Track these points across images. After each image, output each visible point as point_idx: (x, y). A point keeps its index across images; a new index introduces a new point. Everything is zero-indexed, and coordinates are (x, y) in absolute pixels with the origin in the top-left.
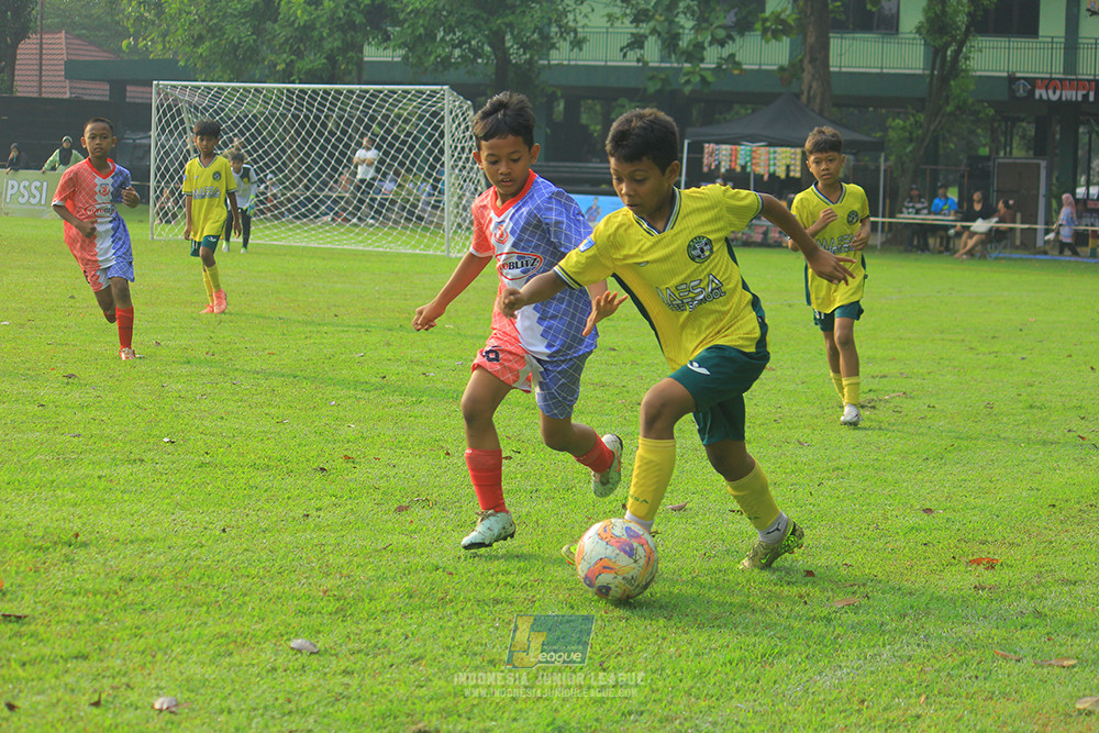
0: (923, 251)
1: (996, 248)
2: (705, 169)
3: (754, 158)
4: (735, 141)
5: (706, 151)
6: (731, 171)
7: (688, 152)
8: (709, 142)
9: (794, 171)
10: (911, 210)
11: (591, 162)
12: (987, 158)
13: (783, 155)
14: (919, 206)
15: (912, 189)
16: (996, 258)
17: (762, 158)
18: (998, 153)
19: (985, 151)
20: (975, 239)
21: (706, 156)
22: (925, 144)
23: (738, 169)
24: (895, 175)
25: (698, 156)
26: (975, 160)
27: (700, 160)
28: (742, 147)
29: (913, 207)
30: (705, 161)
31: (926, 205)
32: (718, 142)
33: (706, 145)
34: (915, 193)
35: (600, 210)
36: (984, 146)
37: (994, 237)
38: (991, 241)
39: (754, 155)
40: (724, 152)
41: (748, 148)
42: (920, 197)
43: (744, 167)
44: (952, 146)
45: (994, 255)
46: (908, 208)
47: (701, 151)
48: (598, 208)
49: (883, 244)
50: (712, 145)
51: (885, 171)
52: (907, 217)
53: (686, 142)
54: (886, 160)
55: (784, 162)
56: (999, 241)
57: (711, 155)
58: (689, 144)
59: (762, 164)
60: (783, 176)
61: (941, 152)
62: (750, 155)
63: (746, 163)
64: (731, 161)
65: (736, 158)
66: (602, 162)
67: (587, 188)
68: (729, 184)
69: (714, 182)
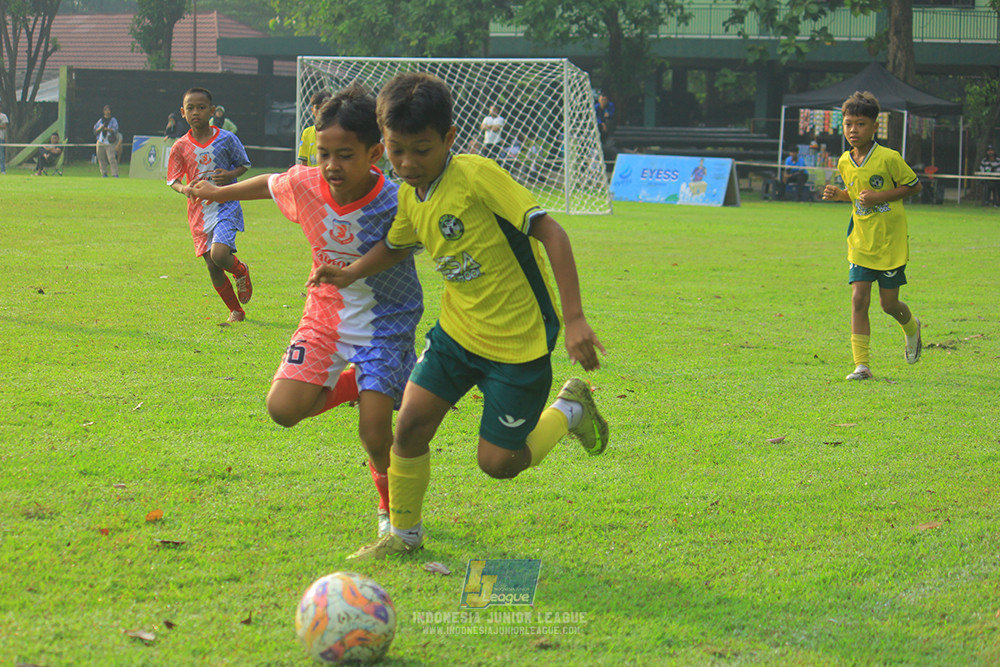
2: (801, 132)
4: (827, 106)
5: (802, 115)
6: (824, 133)
7: (786, 117)
8: (804, 108)
9: (882, 133)
10: (987, 168)
11: (697, 126)
14: (994, 164)
15: (988, 149)
21: (801, 120)
23: (831, 132)
24: (972, 137)
25: (794, 120)
27: (796, 125)
28: (834, 112)
29: (989, 166)
30: (801, 125)
32: (812, 108)
33: (802, 110)
34: (991, 153)
35: (706, 171)
40: (818, 117)
42: (996, 156)
43: (836, 131)
46: (984, 167)
47: (797, 116)
48: (704, 168)
49: (962, 199)
50: (807, 111)
51: (964, 132)
52: (984, 174)
53: (783, 108)
54: (965, 122)
57: (806, 119)
58: (786, 110)
63: (838, 126)
64: (824, 125)
65: (829, 122)
66: (707, 126)
67: (694, 150)
68: (823, 146)
69: (809, 144)
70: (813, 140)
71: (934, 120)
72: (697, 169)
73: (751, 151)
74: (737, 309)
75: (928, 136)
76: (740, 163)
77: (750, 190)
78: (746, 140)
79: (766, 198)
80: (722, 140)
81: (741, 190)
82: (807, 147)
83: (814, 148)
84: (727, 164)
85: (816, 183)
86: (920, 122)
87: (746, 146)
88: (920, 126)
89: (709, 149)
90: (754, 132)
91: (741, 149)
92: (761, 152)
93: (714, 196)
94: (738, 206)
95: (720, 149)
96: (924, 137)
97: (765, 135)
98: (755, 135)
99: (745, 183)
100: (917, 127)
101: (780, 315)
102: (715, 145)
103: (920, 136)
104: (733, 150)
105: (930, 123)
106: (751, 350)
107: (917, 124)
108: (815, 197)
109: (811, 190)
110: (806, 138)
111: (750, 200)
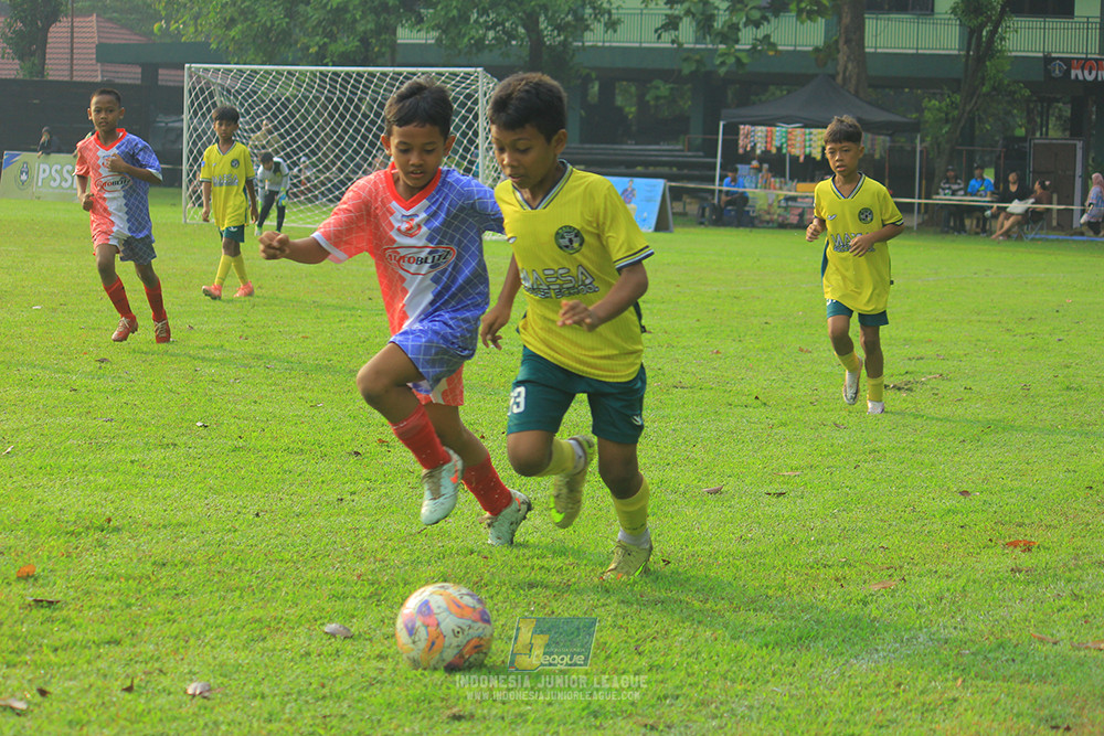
0: (959, 232)
1: (1032, 229)
2: (741, 151)
3: (790, 140)
4: (770, 122)
5: (741, 132)
6: (766, 152)
7: (724, 134)
8: (744, 124)
10: (947, 191)
11: (627, 144)
12: (1023, 139)
13: (820, 137)
14: (955, 187)
15: (948, 170)
16: (1033, 239)
17: (798, 139)
18: (1034, 134)
19: (1021, 132)
20: (1012, 219)
21: (741, 138)
22: (962, 125)
23: (774, 151)
24: (931, 156)
25: (734, 137)
26: (1011, 140)
27: (736, 142)
28: (778, 129)
29: (949, 188)
30: (741, 143)
31: (962, 186)
32: (753, 124)
33: (742, 127)
34: (951, 174)
35: (635, 192)
36: (1021, 127)
37: (1031, 218)
38: (1027, 223)
39: (790, 136)
40: (759, 134)
41: (784, 130)
42: (956, 178)
43: (779, 149)
44: (989, 128)
45: (1030, 237)
46: (944, 189)
47: (737, 133)
48: (633, 190)
49: (919, 225)
50: (747, 127)
51: (921, 152)
52: (943, 198)
53: (721, 124)
54: (922, 141)
55: (819, 143)
56: (1035, 222)
57: (746, 137)
58: (724, 126)
59: (798, 145)
60: (819, 157)
61: (977, 132)
62: (786, 137)
63: (782, 144)
64: (766, 142)
65: (772, 139)
66: (636, 144)
67: (623, 170)
68: (766, 166)
69: (749, 163)
70: (754, 159)
71: (888, 138)
72: (625, 191)
73: (686, 171)
74: (669, 345)
75: (881, 156)
76: (673, 184)
77: (684, 214)
78: (680, 159)
79: (702, 223)
80: (653, 158)
81: (674, 214)
82: (748, 167)
83: (754, 168)
84: (659, 185)
85: (758, 207)
86: (872, 140)
87: (681, 166)
88: (873, 145)
89: (639, 169)
90: (689, 150)
91: (675, 169)
92: (697, 173)
93: (644, 220)
94: (671, 232)
95: (651, 169)
96: (877, 156)
97: (701, 154)
98: (690, 154)
99: (678, 207)
100: (869, 146)
101: (717, 352)
102: (646, 164)
103: (872, 156)
104: (666, 170)
105: (884, 141)
106: (685, 390)
107: (869, 143)
108: (756, 222)
109: (751, 213)
110: (747, 158)
111: (684, 225)
